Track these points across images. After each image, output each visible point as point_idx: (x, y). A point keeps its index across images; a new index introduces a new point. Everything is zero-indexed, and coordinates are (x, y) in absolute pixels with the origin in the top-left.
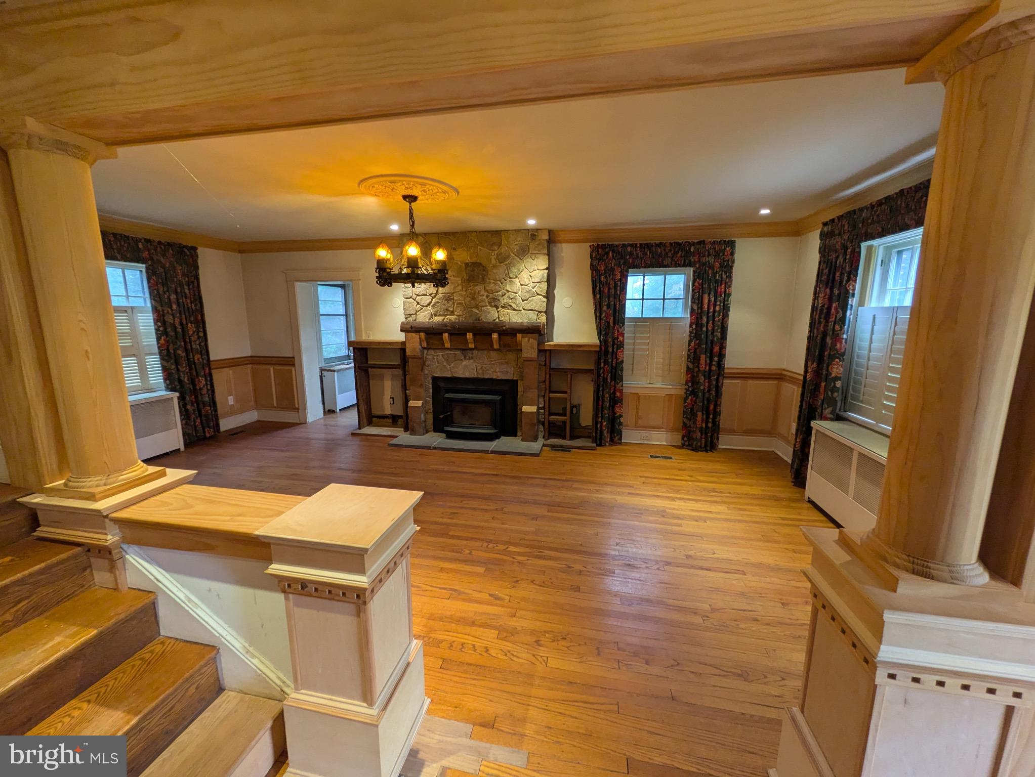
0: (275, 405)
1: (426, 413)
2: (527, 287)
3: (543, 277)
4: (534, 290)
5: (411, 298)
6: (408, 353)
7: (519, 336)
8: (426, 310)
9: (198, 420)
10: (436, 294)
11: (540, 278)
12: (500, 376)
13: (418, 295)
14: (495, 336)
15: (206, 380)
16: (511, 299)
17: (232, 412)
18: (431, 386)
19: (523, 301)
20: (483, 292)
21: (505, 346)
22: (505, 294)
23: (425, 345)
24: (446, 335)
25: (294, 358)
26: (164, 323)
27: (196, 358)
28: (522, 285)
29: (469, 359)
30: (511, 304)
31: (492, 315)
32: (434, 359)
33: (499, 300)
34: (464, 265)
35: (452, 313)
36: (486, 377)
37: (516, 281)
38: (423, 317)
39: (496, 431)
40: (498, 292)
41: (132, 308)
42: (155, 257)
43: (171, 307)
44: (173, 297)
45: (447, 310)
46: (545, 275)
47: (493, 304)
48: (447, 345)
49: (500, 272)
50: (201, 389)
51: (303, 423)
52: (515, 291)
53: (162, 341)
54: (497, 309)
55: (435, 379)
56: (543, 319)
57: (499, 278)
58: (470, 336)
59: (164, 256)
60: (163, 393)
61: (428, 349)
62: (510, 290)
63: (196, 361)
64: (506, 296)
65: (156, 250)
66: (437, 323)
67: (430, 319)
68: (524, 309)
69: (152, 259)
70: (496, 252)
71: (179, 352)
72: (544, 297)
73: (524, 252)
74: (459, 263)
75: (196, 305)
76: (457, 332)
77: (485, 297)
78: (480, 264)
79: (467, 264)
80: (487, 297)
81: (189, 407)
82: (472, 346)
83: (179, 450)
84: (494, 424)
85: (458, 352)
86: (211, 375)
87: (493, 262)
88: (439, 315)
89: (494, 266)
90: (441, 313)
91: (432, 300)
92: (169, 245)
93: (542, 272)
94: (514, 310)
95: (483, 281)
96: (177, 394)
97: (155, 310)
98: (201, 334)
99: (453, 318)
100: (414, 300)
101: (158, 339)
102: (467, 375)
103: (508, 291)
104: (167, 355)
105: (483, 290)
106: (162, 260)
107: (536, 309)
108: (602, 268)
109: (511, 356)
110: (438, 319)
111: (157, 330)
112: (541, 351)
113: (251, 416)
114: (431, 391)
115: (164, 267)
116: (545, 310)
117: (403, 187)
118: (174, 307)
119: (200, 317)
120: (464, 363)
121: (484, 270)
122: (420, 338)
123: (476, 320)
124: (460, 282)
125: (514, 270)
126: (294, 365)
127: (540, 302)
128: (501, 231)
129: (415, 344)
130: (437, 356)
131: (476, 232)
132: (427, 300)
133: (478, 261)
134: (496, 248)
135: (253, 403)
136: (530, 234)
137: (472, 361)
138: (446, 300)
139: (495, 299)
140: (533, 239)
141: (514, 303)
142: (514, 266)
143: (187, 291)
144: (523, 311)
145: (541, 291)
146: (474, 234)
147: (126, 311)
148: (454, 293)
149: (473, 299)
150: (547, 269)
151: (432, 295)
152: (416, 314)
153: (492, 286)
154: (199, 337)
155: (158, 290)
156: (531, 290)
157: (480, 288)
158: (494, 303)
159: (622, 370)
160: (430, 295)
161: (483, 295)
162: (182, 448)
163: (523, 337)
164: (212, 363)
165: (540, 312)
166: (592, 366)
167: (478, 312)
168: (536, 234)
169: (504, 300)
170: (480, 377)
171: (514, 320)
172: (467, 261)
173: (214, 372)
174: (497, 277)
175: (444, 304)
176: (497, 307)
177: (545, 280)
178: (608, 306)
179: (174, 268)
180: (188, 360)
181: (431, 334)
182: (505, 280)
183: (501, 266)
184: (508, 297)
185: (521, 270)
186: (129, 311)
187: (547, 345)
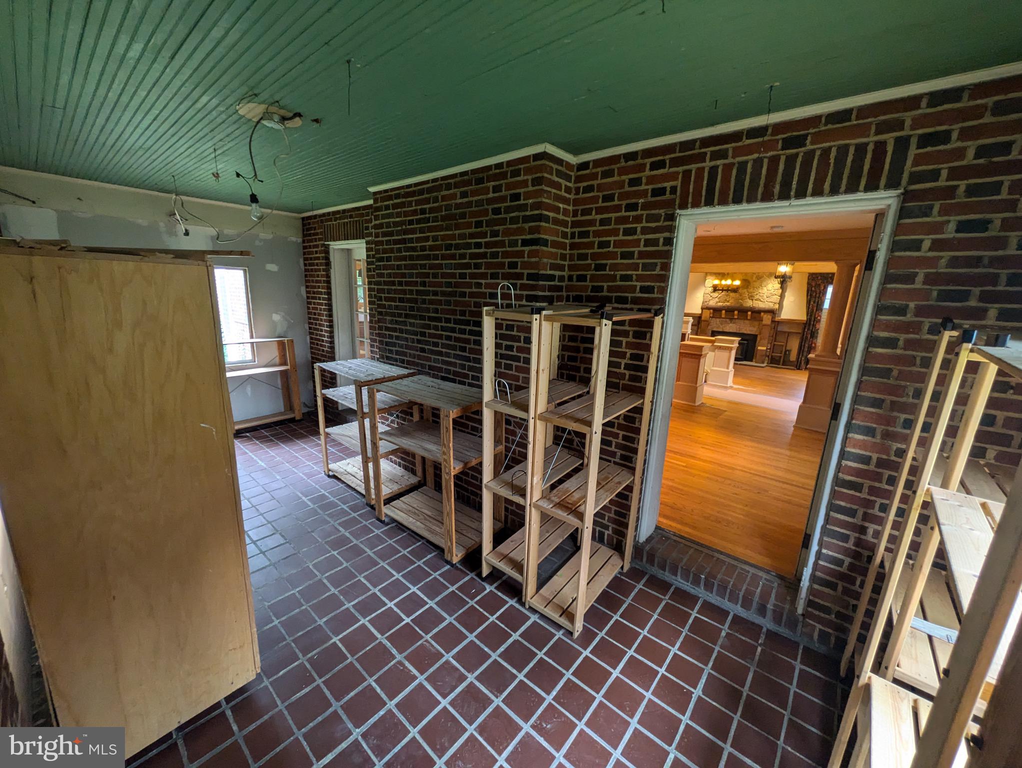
2: (770, 291)
6: (703, 318)
7: (762, 314)
8: (714, 300)
11: (778, 287)
12: (749, 332)
13: (711, 293)
14: (749, 313)
16: (761, 296)
19: (767, 297)
20: (746, 293)
21: (755, 318)
22: (758, 294)
23: (711, 316)
24: (723, 312)
28: (767, 290)
29: (733, 323)
30: (760, 299)
31: (749, 303)
32: (715, 322)
33: (754, 297)
35: (728, 302)
36: (741, 332)
37: (765, 288)
38: (712, 303)
40: (754, 293)
45: (725, 301)
48: (723, 316)
49: (757, 284)
52: (764, 293)
55: (713, 332)
56: (777, 306)
58: (736, 312)
61: (713, 317)
62: (761, 292)
66: (720, 306)
67: (716, 304)
68: (767, 301)
70: (756, 275)
72: (779, 296)
76: (730, 311)
78: (747, 280)
80: (749, 295)
82: (736, 317)
85: (729, 320)
87: (754, 279)
89: (755, 281)
90: (722, 301)
91: (718, 295)
94: (762, 301)
95: (747, 288)
99: (728, 304)
100: (709, 295)
102: (731, 330)
107: (774, 301)
108: (813, 284)
109: (756, 323)
110: (720, 304)
112: (773, 321)
116: (778, 302)
120: (731, 325)
121: (749, 283)
122: (709, 312)
123: (740, 305)
125: (765, 283)
127: (776, 298)
129: (707, 314)
132: (716, 295)
138: (726, 296)
139: (752, 296)
141: (762, 298)
145: (777, 294)
152: (709, 301)
153: (751, 290)
156: (772, 293)
157: (745, 290)
158: (751, 298)
159: (818, 333)
161: (746, 295)
165: (776, 303)
166: (800, 331)
167: (742, 302)
169: (757, 297)
171: (761, 306)
174: (755, 286)
176: (753, 300)
178: (814, 302)
181: (716, 311)
182: (759, 288)
187: (777, 319)
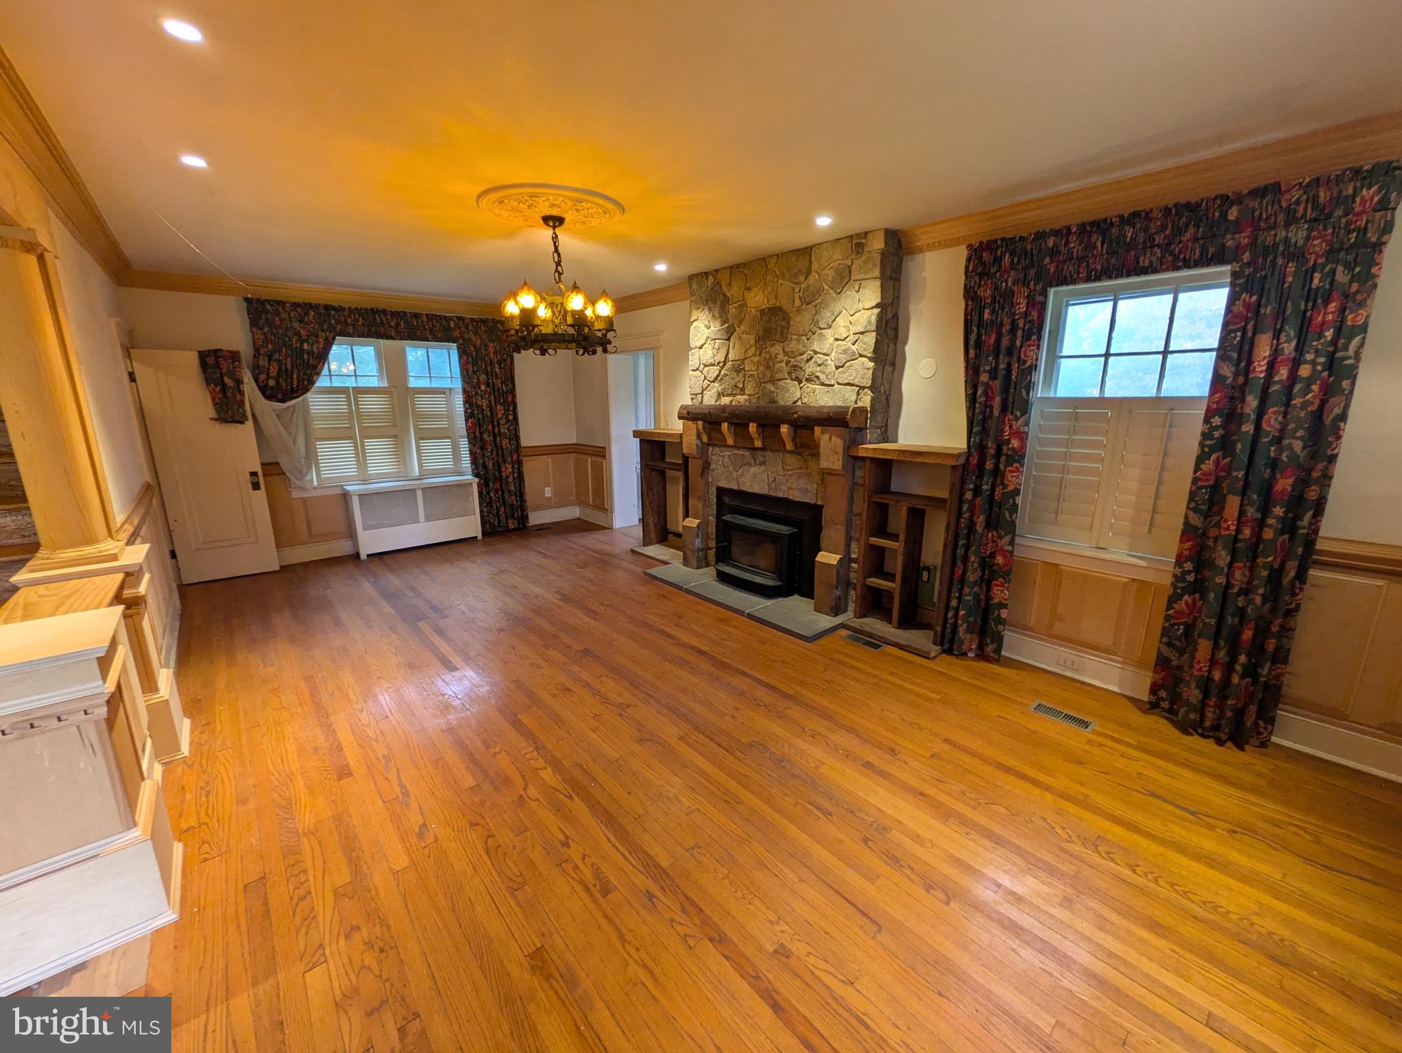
0: (591, 502)
1: (706, 538)
2: (844, 343)
3: (869, 322)
4: (854, 348)
5: (697, 369)
6: (686, 450)
7: (817, 430)
8: (712, 388)
9: (502, 509)
10: (725, 362)
11: (865, 324)
13: (706, 366)
14: (784, 429)
15: (513, 468)
16: (820, 365)
17: (548, 505)
18: (715, 500)
19: (837, 368)
20: (781, 357)
21: (801, 445)
22: (812, 358)
23: (705, 439)
24: (725, 426)
25: (605, 448)
26: (471, 405)
27: (504, 443)
28: (837, 340)
29: (760, 464)
30: (817, 374)
31: (793, 393)
32: (719, 461)
33: (801, 368)
34: (759, 313)
35: (742, 391)
36: (780, 495)
37: (830, 334)
38: (709, 399)
39: (779, 583)
40: (802, 354)
41: (450, 389)
42: (466, 336)
43: (479, 388)
44: (483, 377)
45: (736, 386)
46: (874, 318)
47: (794, 375)
48: (730, 441)
49: (808, 319)
50: (507, 477)
51: (610, 528)
52: (825, 351)
53: (470, 424)
54: (799, 384)
55: (720, 490)
56: (866, 400)
57: (804, 331)
58: (753, 427)
59: (475, 333)
60: (469, 477)
61: (709, 445)
62: (818, 350)
63: (504, 446)
64: (813, 360)
65: (467, 327)
66: (722, 407)
67: (716, 401)
68: (838, 383)
69: (464, 339)
70: (802, 286)
71: (485, 436)
72: (870, 359)
73: (844, 279)
74: (753, 310)
75: (506, 386)
76: (739, 419)
77: (784, 364)
78: (780, 309)
79: (762, 311)
80: (787, 364)
81: (492, 494)
82: (758, 443)
83: (476, 537)
84: (778, 572)
85: (747, 453)
86: (520, 463)
87: (797, 303)
88: (728, 395)
90: (729, 392)
91: (720, 371)
92: (482, 321)
93: (869, 312)
94: (823, 384)
95: (783, 339)
96: (477, 480)
97: (465, 391)
98: (511, 417)
99: (741, 399)
100: (701, 372)
101: (467, 421)
102: (756, 489)
103: (816, 353)
104: (475, 439)
105: (781, 352)
106: (473, 337)
107: (856, 382)
108: (986, 293)
109: (809, 464)
110: (725, 401)
111: (466, 412)
112: (854, 460)
113: (572, 512)
114: (715, 506)
115: (475, 346)
116: (869, 384)
117: (547, 204)
118: (483, 387)
119: (510, 399)
120: (753, 470)
121: (784, 319)
122: (697, 429)
123: (770, 403)
124: (752, 342)
125: (828, 314)
126: (604, 457)
127: (863, 369)
128: (812, 247)
129: (692, 437)
130: (723, 456)
131: (778, 255)
132: (714, 371)
133: (778, 304)
134: (802, 279)
135: (573, 497)
136: (854, 242)
137: (763, 467)
138: (736, 371)
139: (797, 367)
140: (858, 253)
141: (823, 373)
142: (826, 307)
143: (498, 370)
144: (836, 386)
145: (865, 350)
146: (773, 261)
147: (444, 393)
148: (745, 359)
149: (768, 367)
150: (877, 306)
151: (721, 365)
152: (702, 393)
153: (793, 346)
154: (508, 421)
155: (467, 370)
156: (849, 349)
157: (777, 349)
158: (796, 373)
159: (1014, 508)
160: (719, 363)
161: (782, 362)
162: (480, 537)
163: (822, 433)
164: (521, 449)
165: (863, 388)
167: (773, 389)
168: (864, 241)
169: (810, 368)
170: (771, 494)
171: (822, 403)
172: (764, 307)
173: (524, 459)
174: (801, 329)
175: (733, 379)
176: (800, 382)
177: (873, 327)
178: (993, 374)
179: (486, 346)
180: (496, 444)
181: (712, 423)
182: (814, 334)
183: (806, 309)
184: (816, 362)
185: (836, 313)
186: (448, 392)
187: (871, 447)
